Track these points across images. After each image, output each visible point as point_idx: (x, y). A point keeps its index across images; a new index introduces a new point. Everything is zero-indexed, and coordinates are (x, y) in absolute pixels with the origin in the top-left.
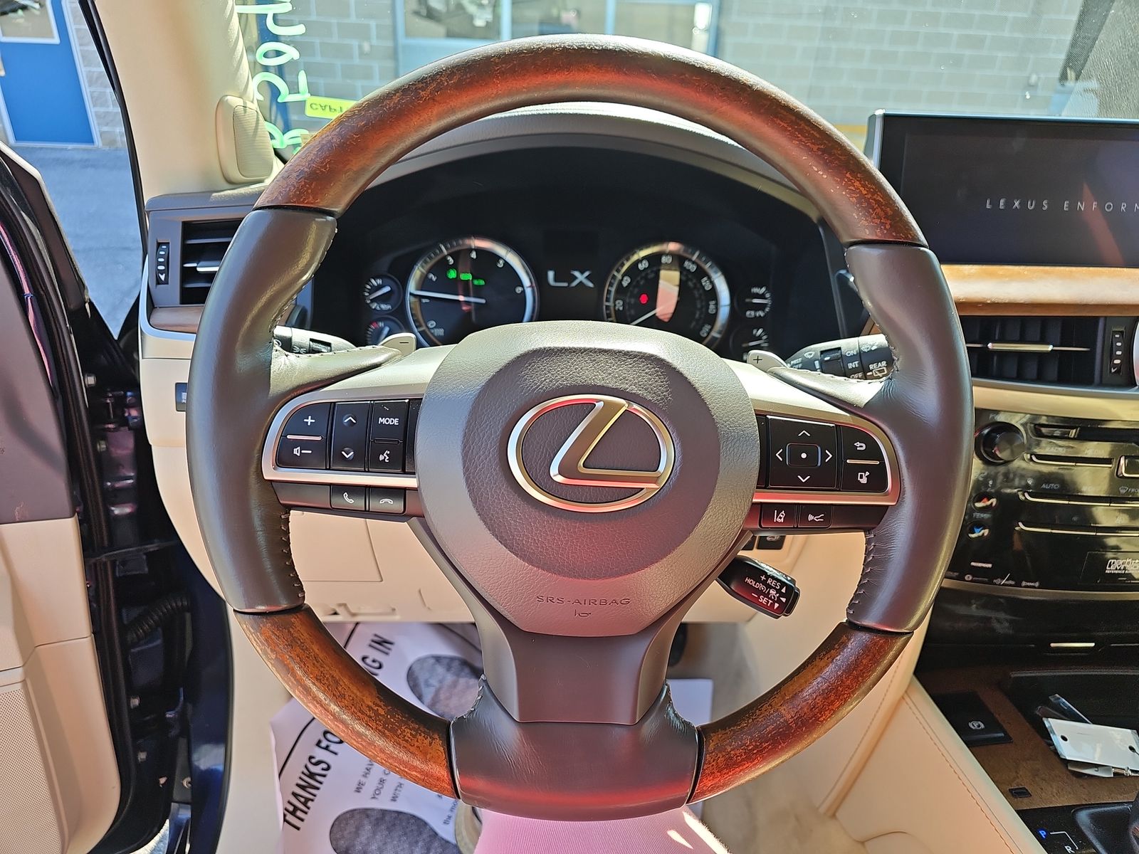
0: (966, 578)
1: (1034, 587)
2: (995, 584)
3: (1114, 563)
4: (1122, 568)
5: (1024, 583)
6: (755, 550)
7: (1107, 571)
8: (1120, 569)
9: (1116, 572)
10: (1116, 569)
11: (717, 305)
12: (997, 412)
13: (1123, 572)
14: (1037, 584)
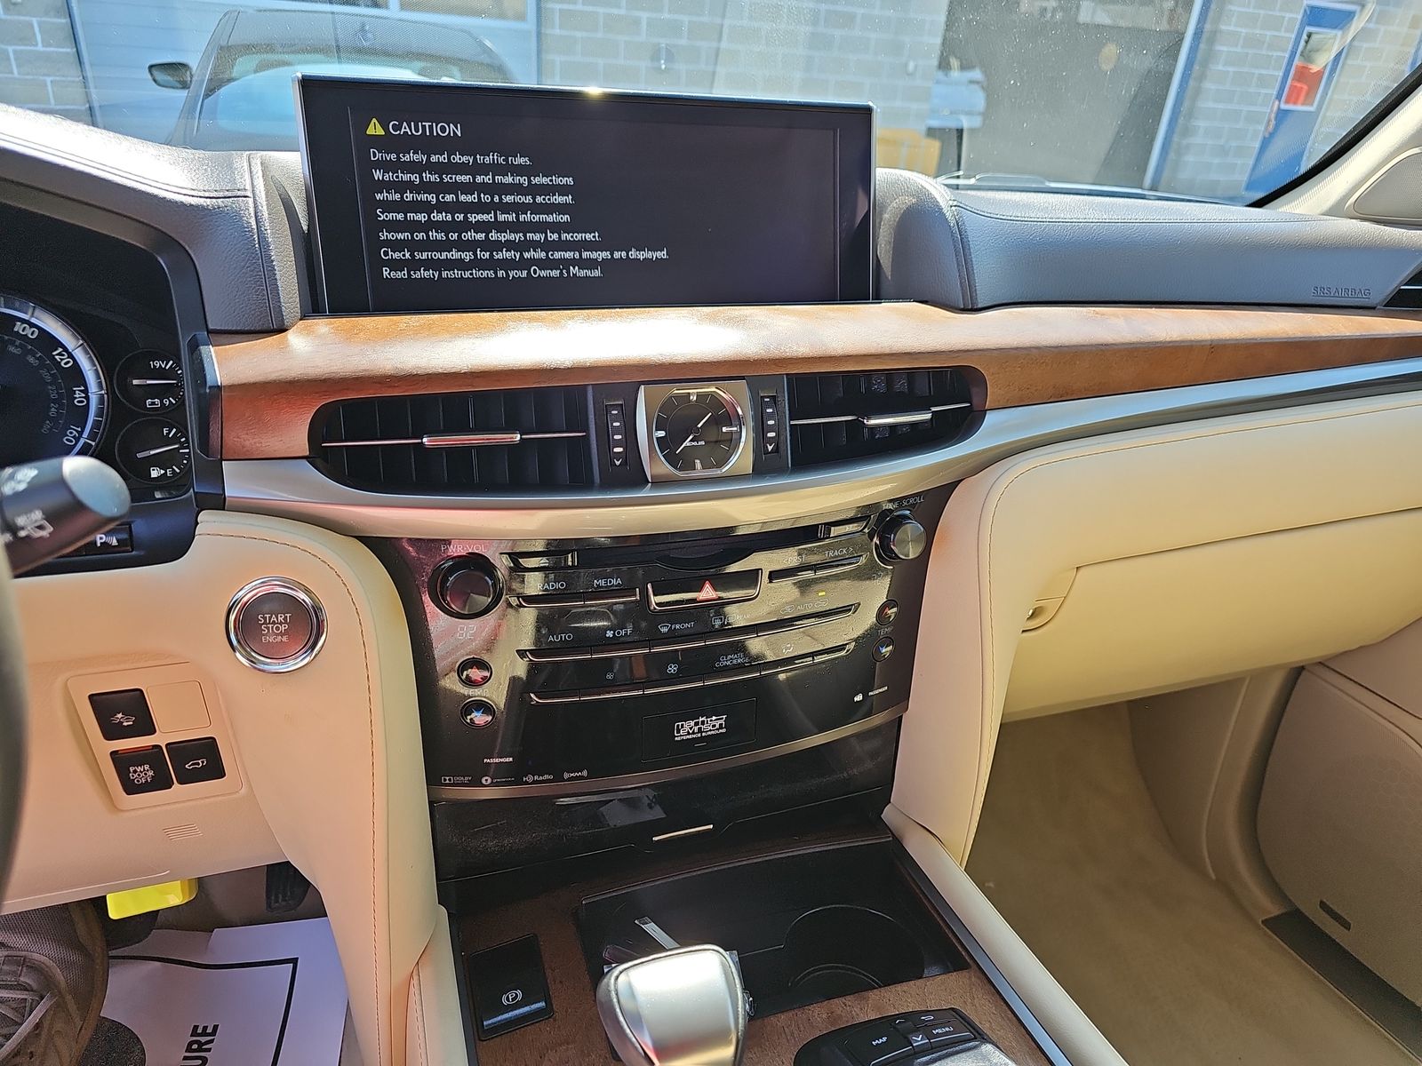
0: (483, 781)
1: (581, 778)
2: (526, 783)
3: (682, 725)
4: (696, 730)
5: (566, 776)
6: (176, 785)
7: (676, 739)
8: (693, 733)
9: (690, 737)
10: (689, 734)
11: (86, 391)
12: (448, 542)
13: (699, 735)
14: (585, 773)
